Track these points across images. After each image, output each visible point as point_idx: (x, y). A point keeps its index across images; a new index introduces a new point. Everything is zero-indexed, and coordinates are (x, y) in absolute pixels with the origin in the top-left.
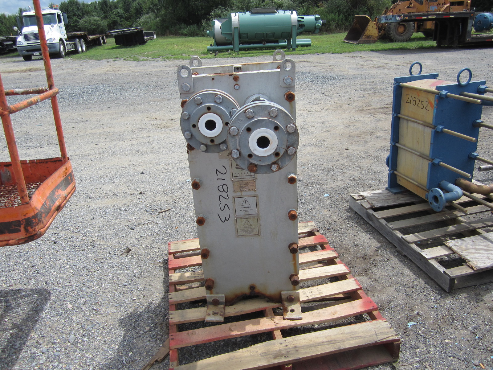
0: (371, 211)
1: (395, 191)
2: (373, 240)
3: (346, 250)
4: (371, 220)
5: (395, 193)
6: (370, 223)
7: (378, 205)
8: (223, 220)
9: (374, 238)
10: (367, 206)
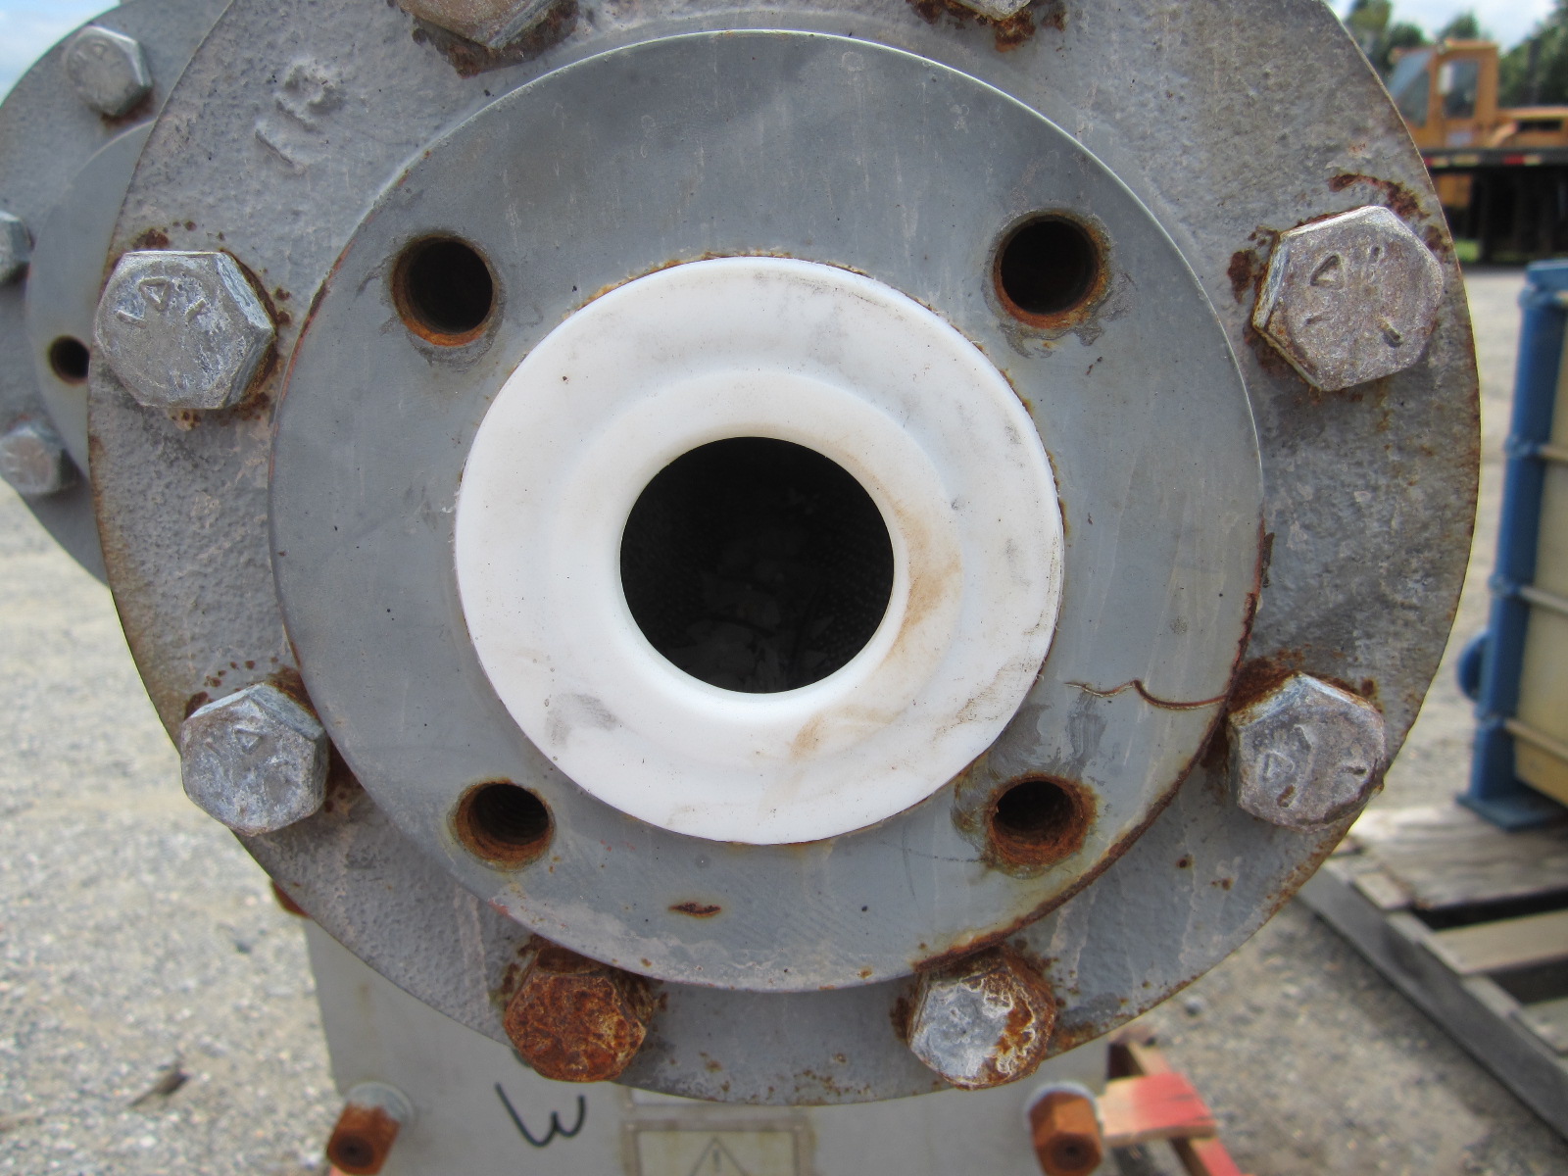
0: (1411, 929)
1: (1508, 815)
2: (1438, 1095)
3: (1303, 1153)
4: (1416, 973)
5: (1514, 830)
6: (1409, 985)
7: (1444, 893)
8: (540, 1130)
9: (1442, 1078)
10: (1386, 895)
